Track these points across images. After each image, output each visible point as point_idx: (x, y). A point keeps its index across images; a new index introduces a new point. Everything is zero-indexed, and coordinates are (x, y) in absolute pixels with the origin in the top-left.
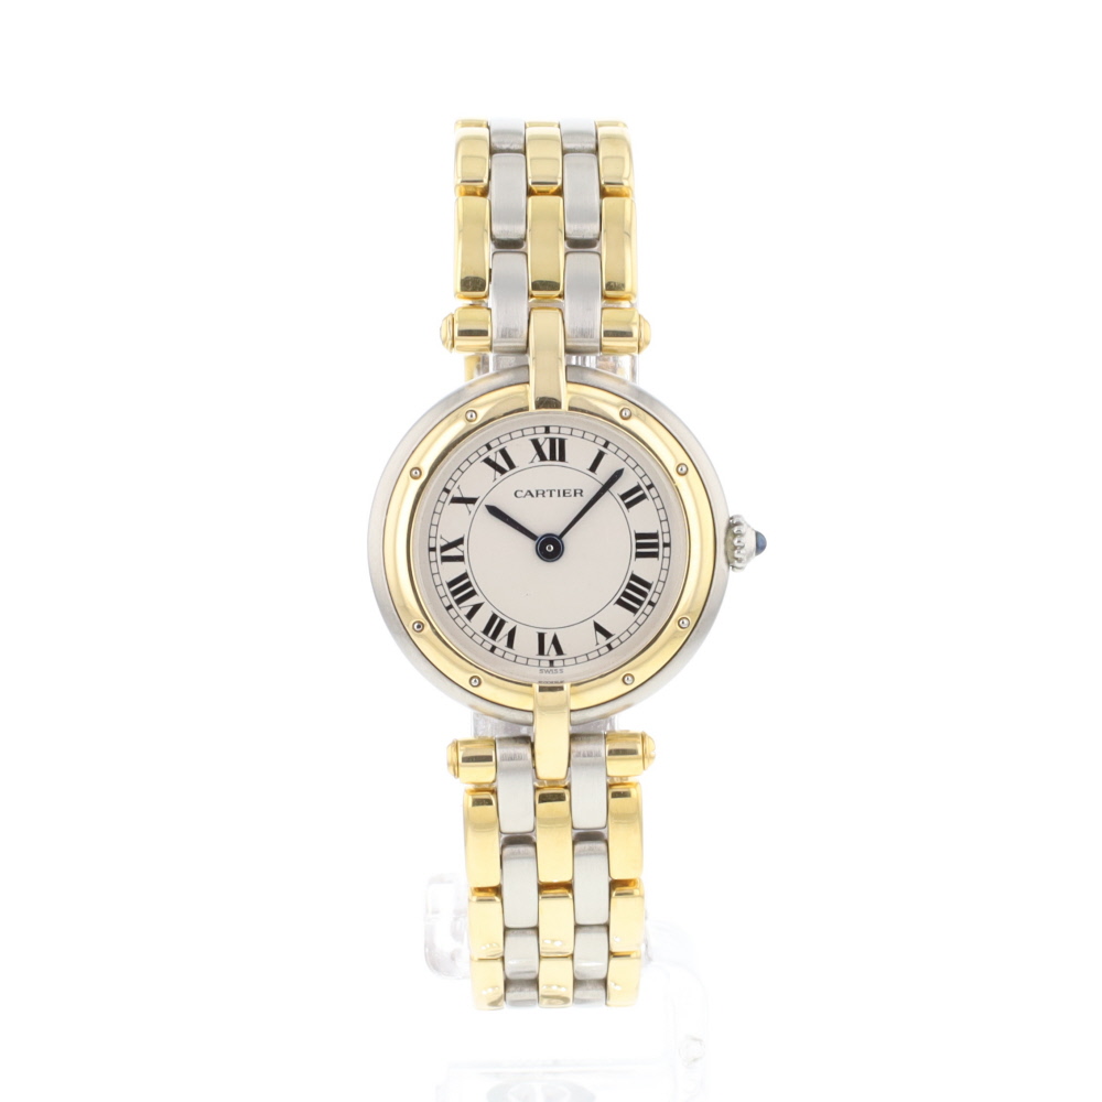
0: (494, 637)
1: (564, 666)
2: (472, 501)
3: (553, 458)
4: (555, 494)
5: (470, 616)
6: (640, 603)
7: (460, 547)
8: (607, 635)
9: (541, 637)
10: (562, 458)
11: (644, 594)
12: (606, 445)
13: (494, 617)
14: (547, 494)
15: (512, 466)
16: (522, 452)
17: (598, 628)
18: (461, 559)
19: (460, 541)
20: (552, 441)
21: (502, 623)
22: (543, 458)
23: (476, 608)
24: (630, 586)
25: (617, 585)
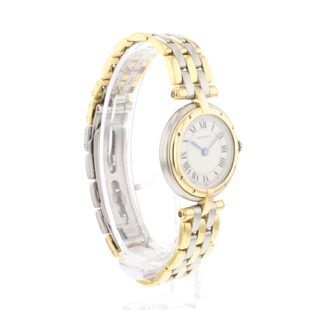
0: (194, 179)
1: (209, 184)
2: (187, 141)
3: (204, 127)
4: (205, 137)
5: (189, 173)
6: (223, 164)
7: (186, 154)
8: (217, 174)
9: (204, 177)
10: (206, 127)
11: (224, 162)
12: (214, 123)
13: (194, 173)
14: (203, 137)
15: (196, 130)
16: (197, 126)
17: (216, 173)
18: (186, 158)
19: (185, 153)
20: (204, 122)
21: (196, 174)
22: (202, 128)
23: (190, 171)
24: (220, 163)
25: (218, 161)
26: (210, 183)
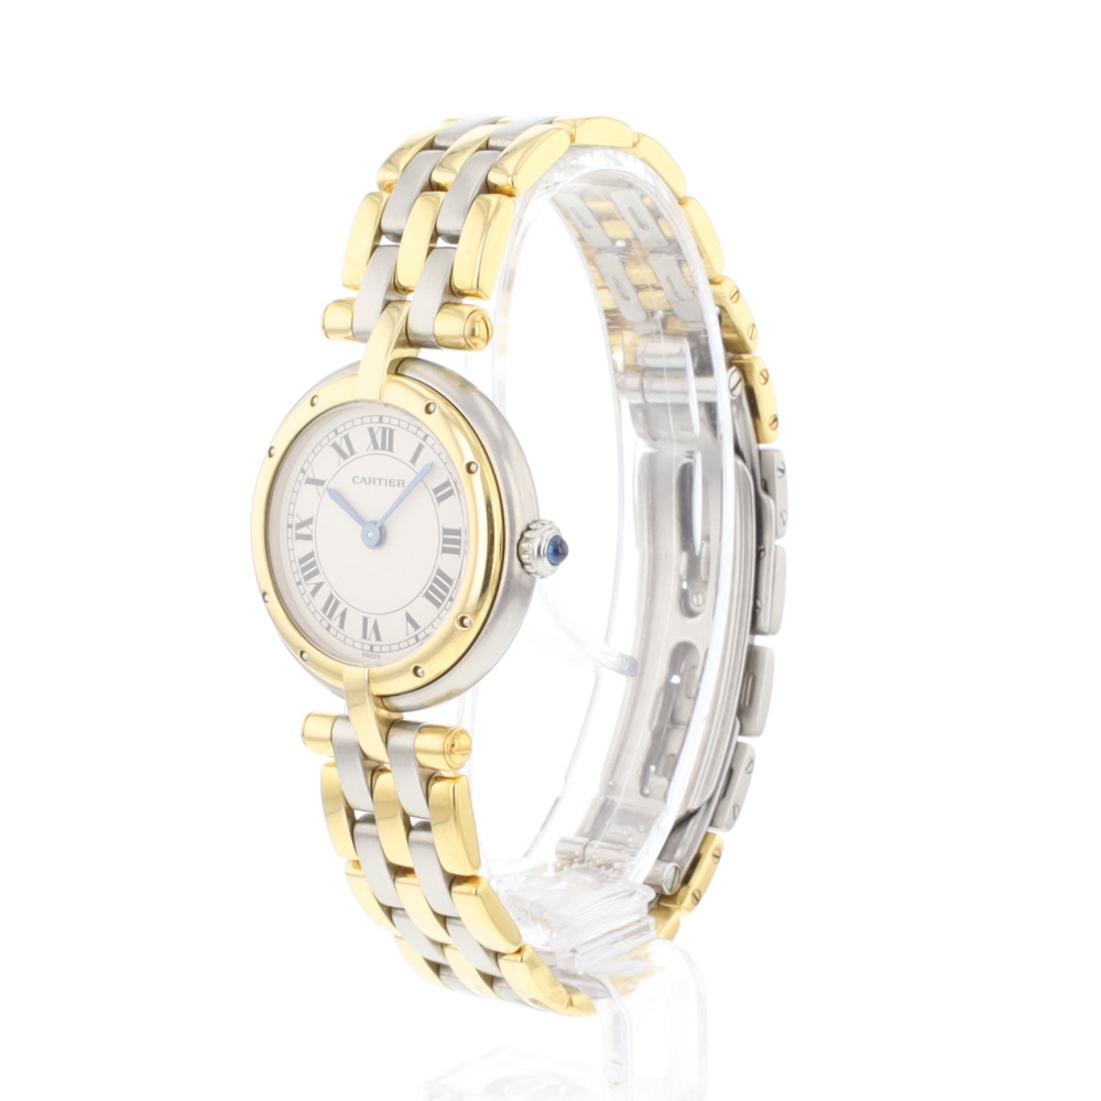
0: (330, 616)
1: (381, 652)
2: (320, 483)
3: (383, 448)
4: (383, 482)
5: (314, 593)
6: (443, 598)
7: (310, 526)
8: (416, 626)
9: (365, 620)
10: (391, 449)
11: (447, 590)
12: (425, 439)
13: (331, 597)
14: (377, 482)
15: (352, 452)
16: (361, 440)
17: (409, 619)
18: (308, 537)
19: (309, 521)
20: (384, 430)
21: (337, 603)
22: (376, 447)
23: (319, 586)
24: (432, 588)
25: (423, 579)
26: (387, 649)
